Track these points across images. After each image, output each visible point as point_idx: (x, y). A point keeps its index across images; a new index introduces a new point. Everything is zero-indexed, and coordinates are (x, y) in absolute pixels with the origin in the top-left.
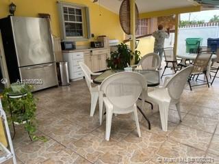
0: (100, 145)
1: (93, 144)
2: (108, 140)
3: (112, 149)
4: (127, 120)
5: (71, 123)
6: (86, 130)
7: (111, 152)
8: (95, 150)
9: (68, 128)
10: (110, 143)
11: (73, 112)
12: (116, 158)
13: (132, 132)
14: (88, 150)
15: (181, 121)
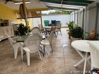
0: (27, 68)
1: (23, 69)
2: (29, 65)
3: (33, 68)
4: (33, 55)
5: (6, 64)
6: (16, 65)
7: (33, 69)
8: (26, 71)
9: (6, 67)
10: (31, 66)
11: (4, 59)
12: (36, 70)
13: (38, 59)
14: (22, 72)
15: (53, 51)
